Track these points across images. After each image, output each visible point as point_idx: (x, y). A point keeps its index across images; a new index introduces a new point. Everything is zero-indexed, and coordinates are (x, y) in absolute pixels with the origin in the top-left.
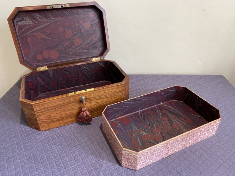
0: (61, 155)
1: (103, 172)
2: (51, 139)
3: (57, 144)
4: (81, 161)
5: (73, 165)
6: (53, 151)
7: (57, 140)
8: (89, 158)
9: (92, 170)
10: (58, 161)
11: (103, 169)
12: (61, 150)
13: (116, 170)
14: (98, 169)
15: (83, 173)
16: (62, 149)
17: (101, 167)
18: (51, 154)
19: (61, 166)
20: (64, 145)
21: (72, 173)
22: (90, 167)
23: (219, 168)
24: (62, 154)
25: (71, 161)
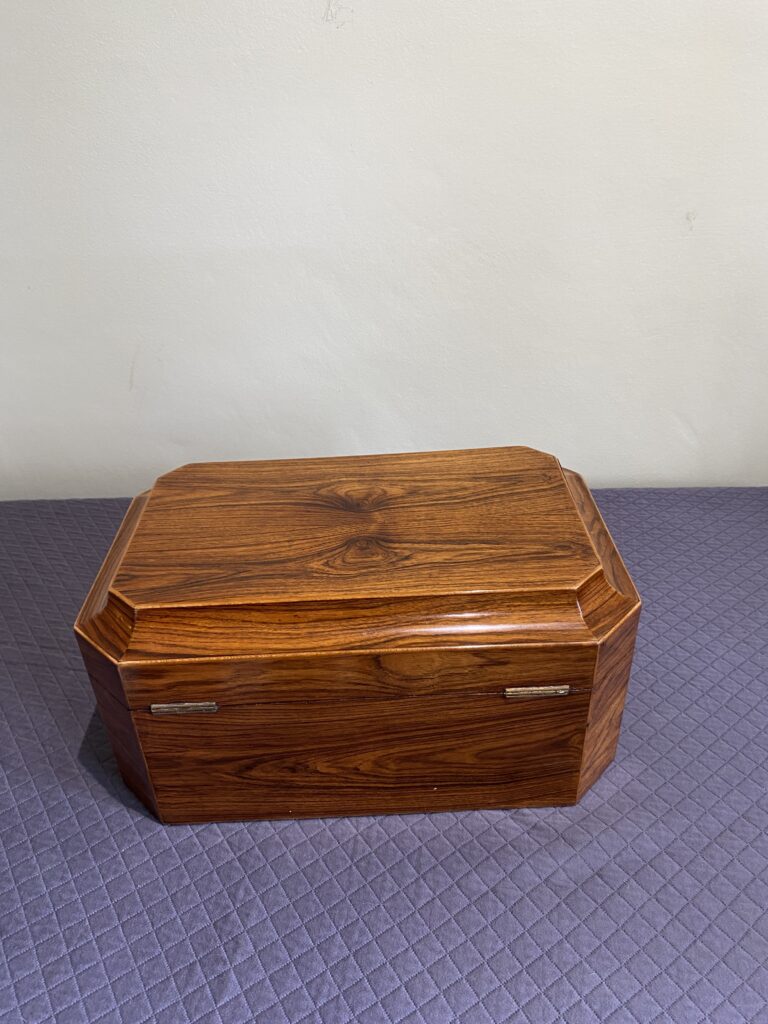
0: (61, 899)
1: (239, 974)
2: (19, 820)
3: (46, 845)
4: (145, 923)
5: (111, 947)
6: (24, 880)
7: (49, 825)
8: (184, 908)
9: (191, 967)
10: (43, 931)
11: (239, 959)
12: (60, 874)
13: (297, 962)
14: (218, 960)
15: (153, 983)
16: (65, 871)
17: (235, 951)
18: (16, 895)
19: (57, 953)
20: (78, 848)
21: (106, 986)
22: (186, 953)
23: (743, 943)
24: (65, 896)
25: (105, 926)
